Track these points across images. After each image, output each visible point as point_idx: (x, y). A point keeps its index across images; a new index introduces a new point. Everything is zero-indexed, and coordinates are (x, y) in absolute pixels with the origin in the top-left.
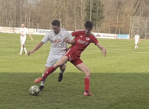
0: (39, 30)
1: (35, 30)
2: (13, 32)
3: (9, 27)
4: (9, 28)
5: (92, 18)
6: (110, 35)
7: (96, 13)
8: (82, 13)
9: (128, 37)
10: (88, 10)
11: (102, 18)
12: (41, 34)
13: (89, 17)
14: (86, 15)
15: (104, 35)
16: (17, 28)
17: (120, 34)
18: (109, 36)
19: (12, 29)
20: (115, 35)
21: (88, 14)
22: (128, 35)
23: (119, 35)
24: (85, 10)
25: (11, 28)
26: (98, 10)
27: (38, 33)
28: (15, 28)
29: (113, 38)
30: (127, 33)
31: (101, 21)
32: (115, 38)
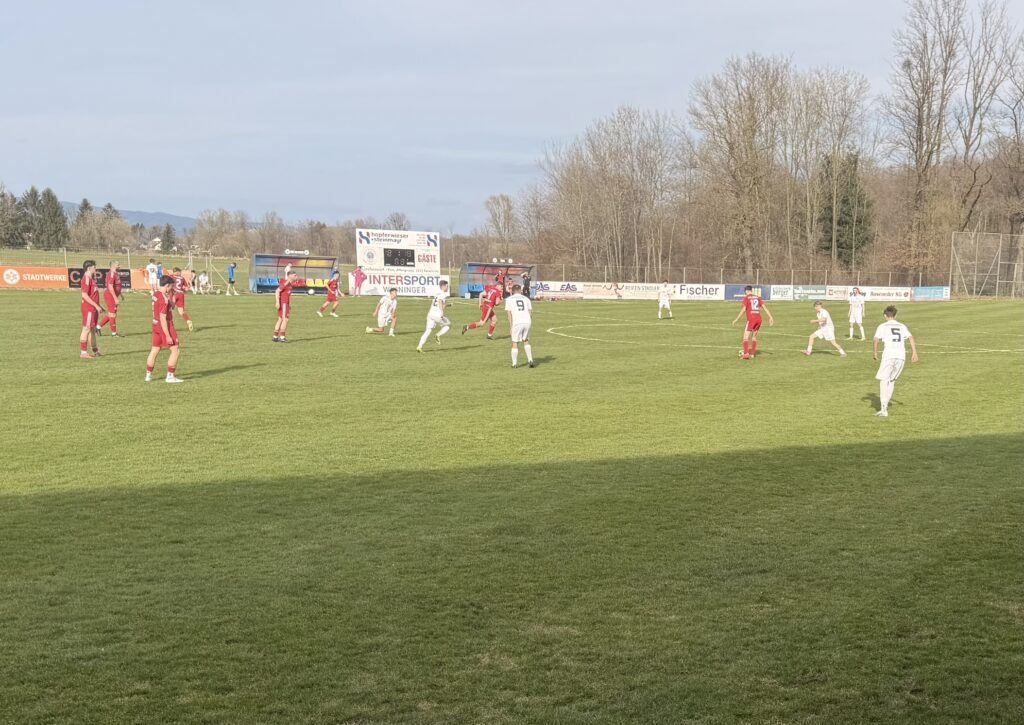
0: (689, 286)
1: (678, 286)
2: (616, 297)
3: (603, 281)
4: (603, 284)
5: (838, 241)
6: (891, 292)
7: (850, 228)
8: (808, 230)
9: (944, 293)
10: (826, 219)
11: (867, 240)
12: (695, 297)
13: (831, 240)
14: (821, 234)
15: (875, 292)
16: (625, 284)
17: (923, 285)
18: (889, 294)
19: (614, 288)
20: (908, 289)
21: (828, 231)
22: (945, 288)
23: (920, 289)
24: (820, 220)
25: (609, 285)
26: (855, 219)
27: (685, 296)
28: (620, 285)
29: (903, 299)
30: (942, 283)
31: (864, 249)
32: (908, 299)
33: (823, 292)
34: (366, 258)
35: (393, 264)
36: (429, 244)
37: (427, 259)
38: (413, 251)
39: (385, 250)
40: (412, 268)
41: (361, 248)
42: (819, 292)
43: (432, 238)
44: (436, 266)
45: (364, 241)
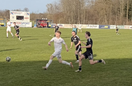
0: (90, 25)
1: (87, 25)
3: (69, 24)
5: (128, 15)
8: (121, 12)
12: (91, 28)
14: (124, 13)
16: (74, 24)
19: (71, 25)
21: (126, 12)
24: (124, 10)
27: (89, 27)
33: (123, 27)
34: (12, 18)
35: (18, 19)
36: (27, 15)
37: (27, 18)
38: (23, 16)
39: (17, 16)
40: (23, 20)
41: (11, 16)
42: (122, 27)
43: (28, 13)
44: (29, 20)
45: (12, 14)
